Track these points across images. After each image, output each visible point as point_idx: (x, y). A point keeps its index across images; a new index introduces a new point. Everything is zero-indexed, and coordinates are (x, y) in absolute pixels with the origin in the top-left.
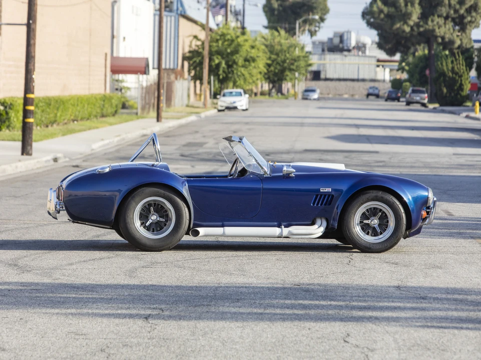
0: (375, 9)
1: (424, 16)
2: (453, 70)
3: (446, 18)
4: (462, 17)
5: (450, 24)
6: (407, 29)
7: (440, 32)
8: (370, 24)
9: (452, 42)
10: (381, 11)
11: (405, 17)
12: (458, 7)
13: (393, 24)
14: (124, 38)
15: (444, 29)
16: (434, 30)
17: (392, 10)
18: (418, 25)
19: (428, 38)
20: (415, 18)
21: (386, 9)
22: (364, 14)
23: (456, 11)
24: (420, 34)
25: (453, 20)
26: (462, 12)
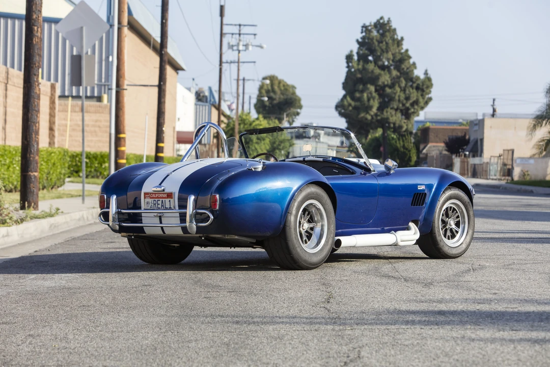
0: (346, 103)
1: (381, 108)
2: (404, 146)
3: (396, 110)
4: (408, 109)
5: (399, 115)
6: (369, 117)
7: (392, 119)
8: (341, 114)
9: (401, 127)
10: (350, 105)
11: (368, 108)
12: (405, 102)
13: (359, 114)
14: (179, 119)
15: (396, 118)
16: (388, 119)
17: (358, 104)
18: (376, 115)
19: (383, 123)
20: (374, 110)
21: (353, 103)
22: (337, 107)
23: (403, 105)
24: (378, 121)
25: (401, 111)
26: (408, 105)
